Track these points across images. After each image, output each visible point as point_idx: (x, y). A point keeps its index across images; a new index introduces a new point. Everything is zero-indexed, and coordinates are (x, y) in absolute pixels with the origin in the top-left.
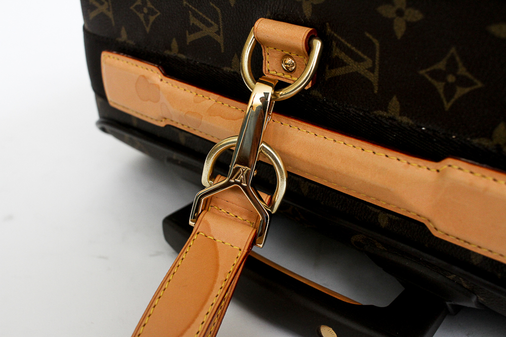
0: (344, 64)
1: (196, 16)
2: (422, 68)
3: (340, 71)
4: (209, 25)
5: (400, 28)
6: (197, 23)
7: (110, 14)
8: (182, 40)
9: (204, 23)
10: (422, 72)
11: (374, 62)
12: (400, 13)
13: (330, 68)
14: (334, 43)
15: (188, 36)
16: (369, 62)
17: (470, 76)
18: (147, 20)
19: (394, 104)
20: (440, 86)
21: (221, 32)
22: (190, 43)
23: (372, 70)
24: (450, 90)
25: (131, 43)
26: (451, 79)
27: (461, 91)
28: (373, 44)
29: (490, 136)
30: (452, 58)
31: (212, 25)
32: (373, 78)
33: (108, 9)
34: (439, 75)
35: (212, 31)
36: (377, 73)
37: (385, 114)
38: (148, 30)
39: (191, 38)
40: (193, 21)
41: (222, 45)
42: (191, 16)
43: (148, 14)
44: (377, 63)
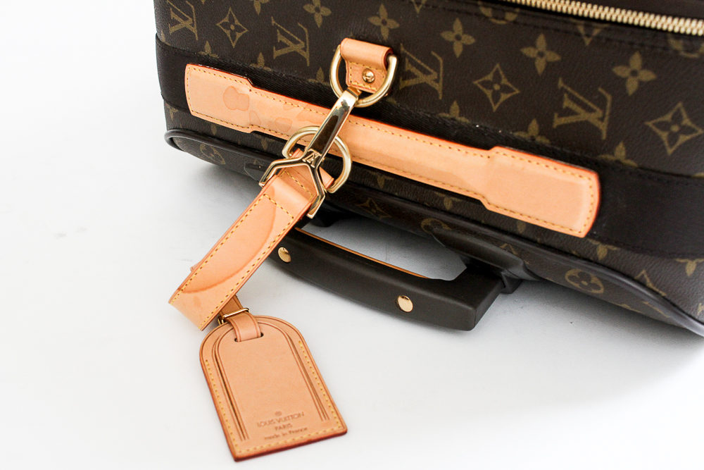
0: (414, 76)
1: (283, 33)
2: (476, 79)
3: (411, 82)
4: (296, 42)
5: (458, 49)
6: (284, 40)
7: (194, 30)
8: (268, 55)
9: (291, 40)
10: (476, 82)
11: (438, 76)
12: (458, 38)
13: (403, 80)
14: (407, 60)
15: (274, 51)
16: (435, 75)
17: (510, 85)
18: (234, 37)
19: (455, 108)
20: (489, 93)
21: (308, 49)
22: (276, 57)
23: (437, 81)
24: (496, 96)
25: (215, 56)
26: (497, 87)
27: (504, 97)
28: (438, 61)
29: (526, 131)
30: (497, 72)
31: (299, 43)
32: (438, 87)
33: (193, 25)
34: (488, 85)
35: (299, 47)
36: (441, 83)
37: (448, 116)
38: (234, 45)
39: (277, 53)
40: (281, 38)
41: (308, 60)
42: (279, 34)
43: (235, 31)
44: (441, 75)
